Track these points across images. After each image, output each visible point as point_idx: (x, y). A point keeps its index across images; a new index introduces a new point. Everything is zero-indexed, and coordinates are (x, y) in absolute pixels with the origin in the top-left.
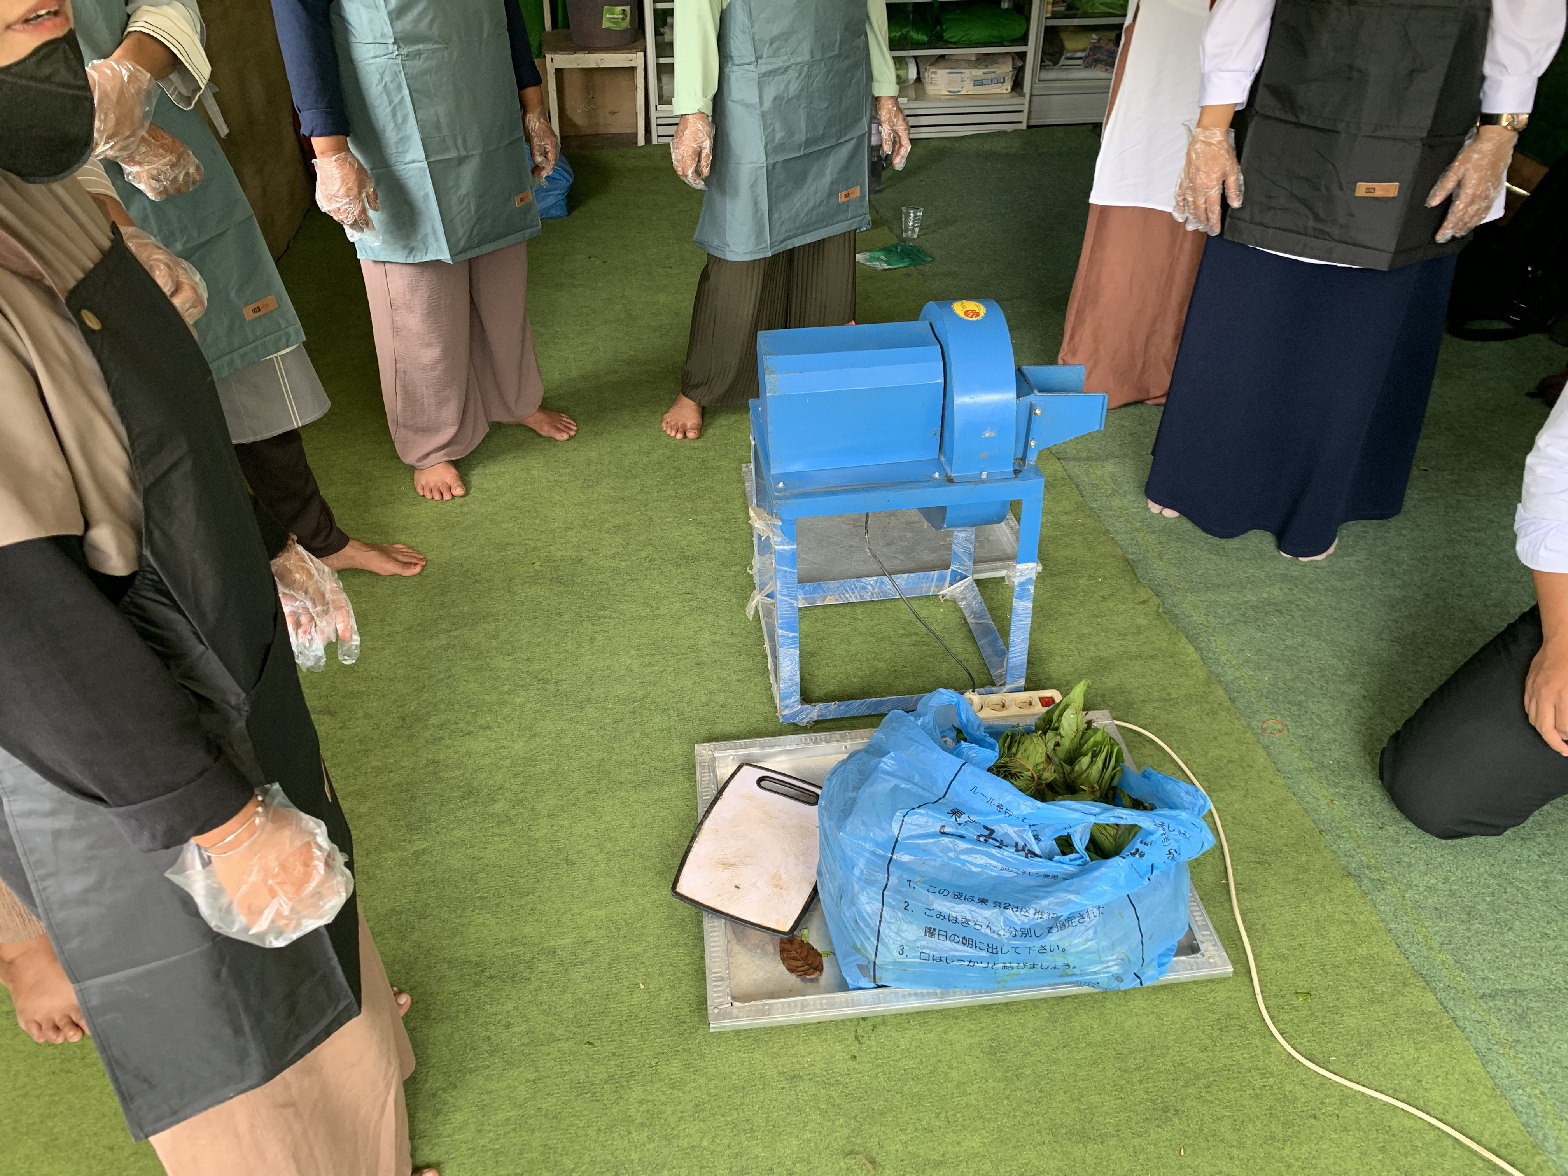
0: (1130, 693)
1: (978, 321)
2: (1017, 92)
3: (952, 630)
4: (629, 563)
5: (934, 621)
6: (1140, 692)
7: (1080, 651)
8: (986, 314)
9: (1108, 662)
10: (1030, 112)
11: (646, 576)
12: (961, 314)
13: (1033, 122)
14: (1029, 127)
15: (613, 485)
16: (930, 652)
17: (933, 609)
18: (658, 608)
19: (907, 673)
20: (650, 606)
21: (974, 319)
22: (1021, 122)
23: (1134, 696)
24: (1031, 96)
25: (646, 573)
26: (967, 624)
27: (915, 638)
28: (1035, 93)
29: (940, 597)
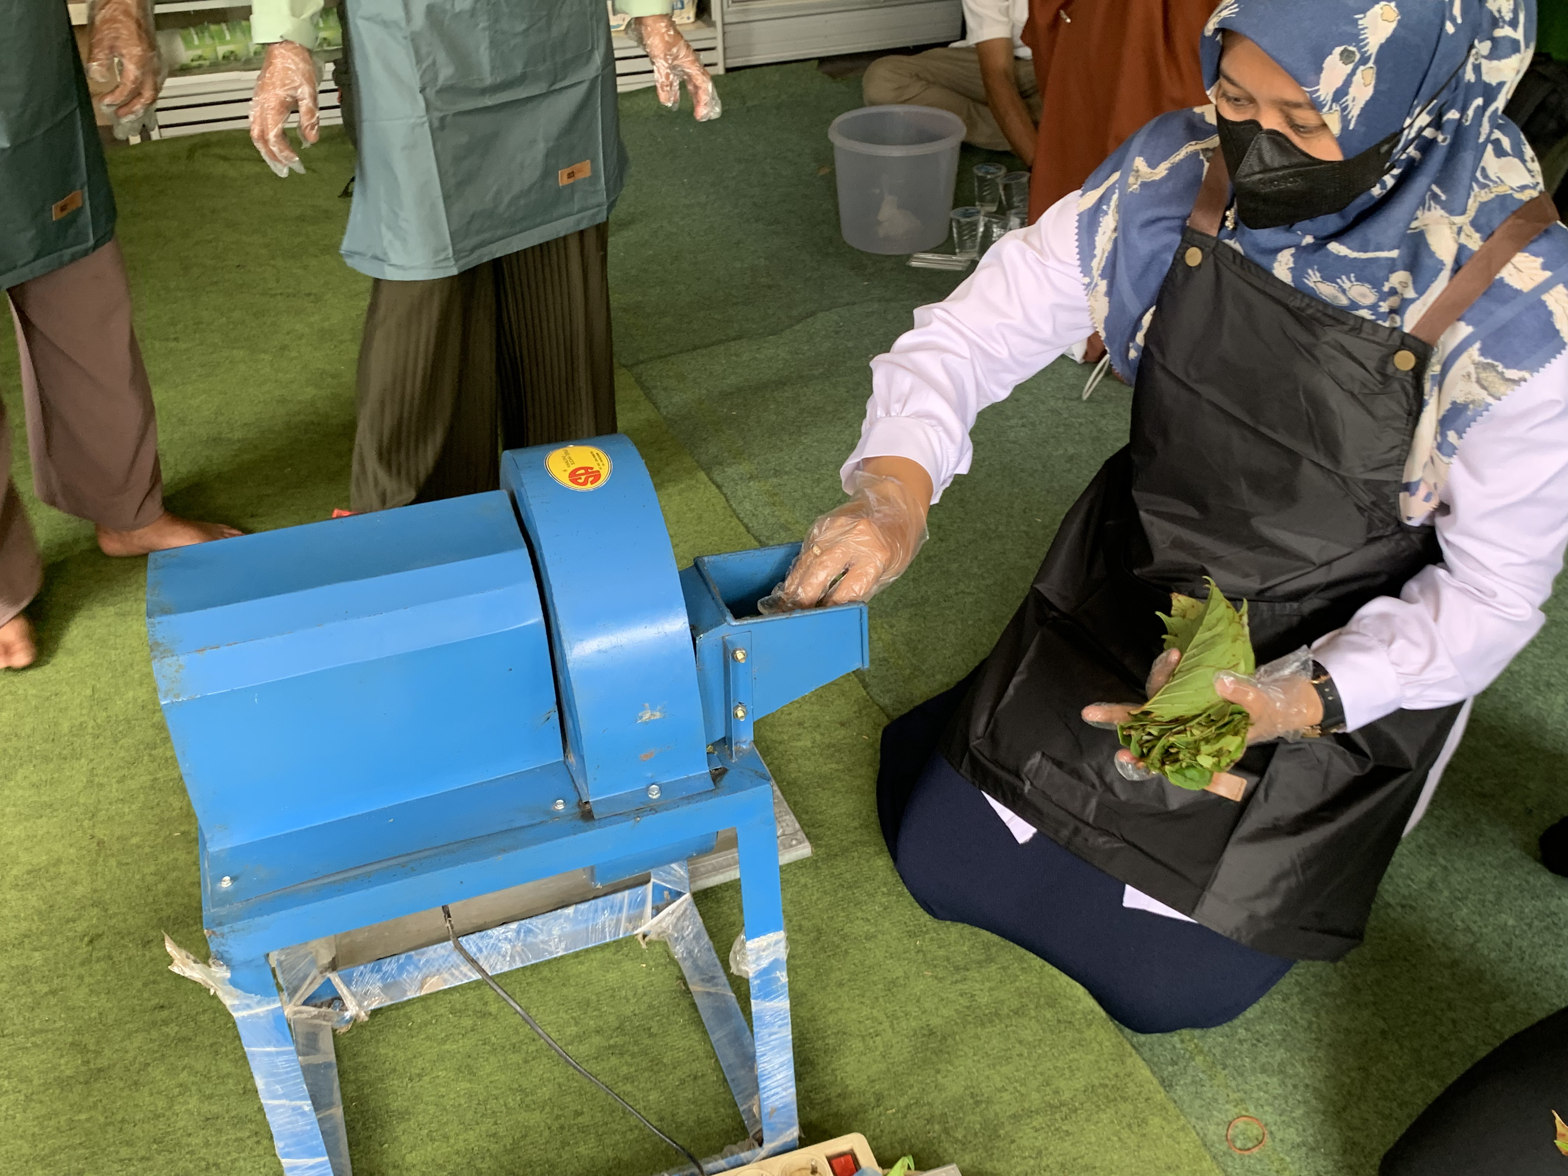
0: (989, 1101)
1: (596, 491)
2: (704, 22)
3: (664, 1010)
4: (50, 953)
5: (630, 994)
6: (1006, 1096)
7: (893, 1018)
8: (613, 473)
9: (944, 1038)
10: (725, 49)
11: (81, 977)
12: (564, 479)
13: (733, 63)
14: (728, 70)
15: (34, 778)
16: (625, 1070)
17: (628, 965)
18: (98, 1053)
19: (583, 1129)
20: (84, 1050)
21: (589, 487)
22: (715, 65)
23: (997, 1108)
24: (724, 24)
25: (82, 971)
26: (688, 991)
27: (597, 1040)
28: (728, 19)
29: (640, 937)
